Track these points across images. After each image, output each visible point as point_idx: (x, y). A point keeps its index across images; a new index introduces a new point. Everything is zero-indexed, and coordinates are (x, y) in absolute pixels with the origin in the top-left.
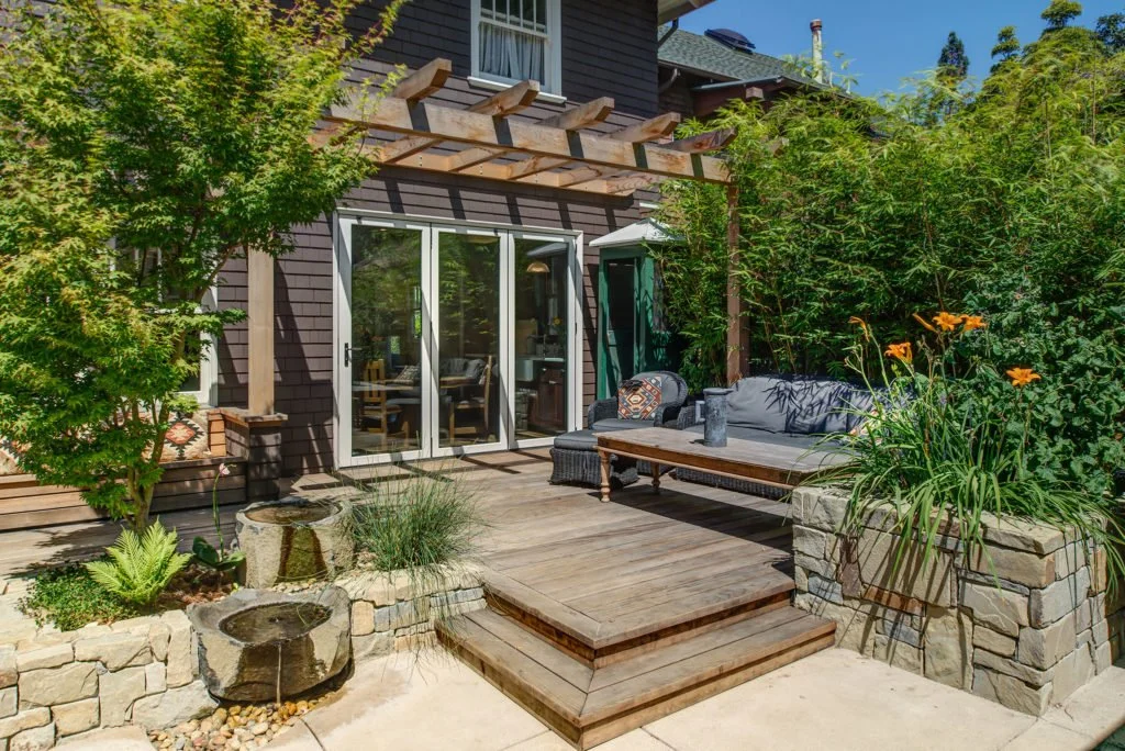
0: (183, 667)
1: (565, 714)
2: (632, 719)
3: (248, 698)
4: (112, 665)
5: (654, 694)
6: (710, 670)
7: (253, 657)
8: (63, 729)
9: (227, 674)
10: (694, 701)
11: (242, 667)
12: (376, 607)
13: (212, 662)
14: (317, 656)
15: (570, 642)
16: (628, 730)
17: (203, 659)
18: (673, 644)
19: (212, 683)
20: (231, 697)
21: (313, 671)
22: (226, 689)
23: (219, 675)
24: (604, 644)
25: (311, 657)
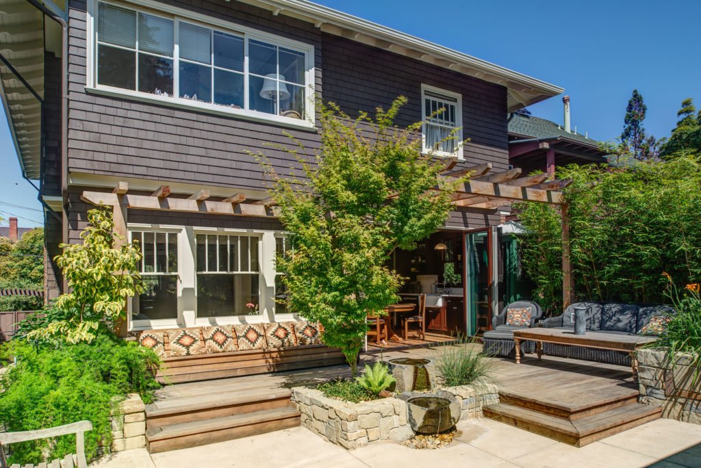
0: (404, 417)
1: (571, 433)
2: (595, 437)
3: (426, 432)
4: (384, 415)
5: (602, 428)
6: (620, 422)
7: (431, 415)
8: (370, 439)
9: (419, 422)
10: (613, 434)
11: (425, 418)
12: (463, 399)
13: (414, 416)
14: (452, 415)
15: (555, 411)
16: (593, 442)
17: (410, 415)
18: (596, 414)
19: (413, 425)
20: (421, 431)
21: (451, 422)
22: (419, 428)
23: (417, 421)
24: (575, 410)
25: (450, 415)
